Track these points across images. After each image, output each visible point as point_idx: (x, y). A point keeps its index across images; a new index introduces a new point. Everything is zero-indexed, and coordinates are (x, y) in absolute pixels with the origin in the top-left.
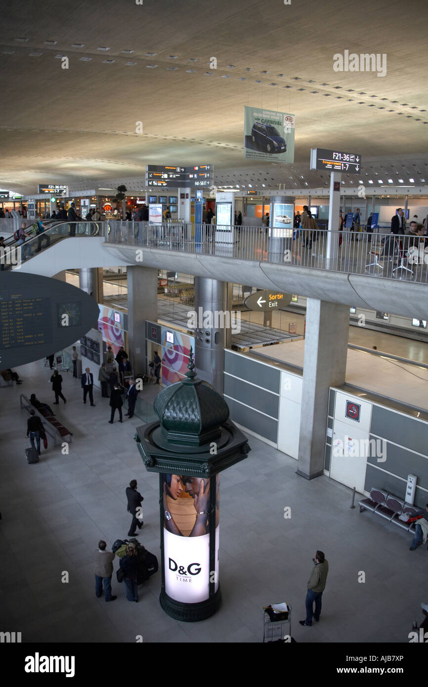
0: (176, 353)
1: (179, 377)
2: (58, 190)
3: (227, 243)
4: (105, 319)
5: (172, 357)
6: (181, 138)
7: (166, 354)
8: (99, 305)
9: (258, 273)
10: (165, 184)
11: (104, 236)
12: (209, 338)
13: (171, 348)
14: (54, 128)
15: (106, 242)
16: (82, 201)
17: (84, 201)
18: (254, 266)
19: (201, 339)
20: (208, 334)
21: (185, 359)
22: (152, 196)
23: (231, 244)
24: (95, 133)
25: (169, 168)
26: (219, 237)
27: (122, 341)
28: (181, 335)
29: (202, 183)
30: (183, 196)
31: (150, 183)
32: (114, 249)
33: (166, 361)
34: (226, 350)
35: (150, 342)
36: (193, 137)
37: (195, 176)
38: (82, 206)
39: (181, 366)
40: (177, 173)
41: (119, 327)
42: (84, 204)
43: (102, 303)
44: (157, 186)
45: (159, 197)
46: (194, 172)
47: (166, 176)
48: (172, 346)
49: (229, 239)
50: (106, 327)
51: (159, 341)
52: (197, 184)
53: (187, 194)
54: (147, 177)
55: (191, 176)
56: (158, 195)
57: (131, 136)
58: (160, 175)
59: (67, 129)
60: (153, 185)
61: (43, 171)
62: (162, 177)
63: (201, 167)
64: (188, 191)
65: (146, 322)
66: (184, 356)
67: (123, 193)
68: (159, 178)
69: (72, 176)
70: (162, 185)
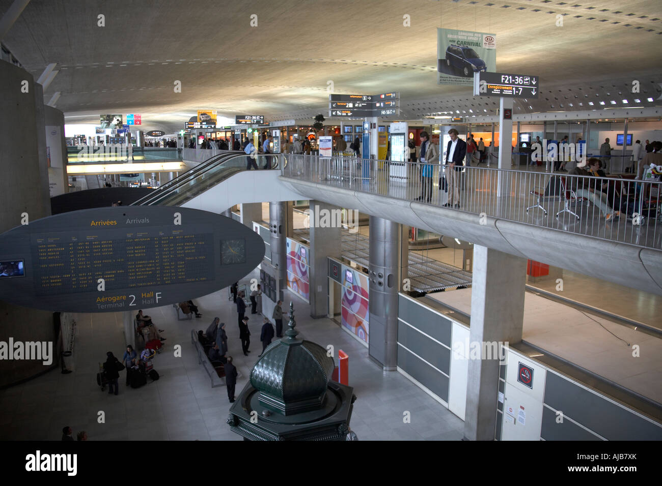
0: (355, 294)
1: (357, 319)
2: (255, 121)
3: (400, 178)
4: (293, 253)
5: (351, 297)
6: (391, 64)
7: (345, 294)
8: (287, 238)
9: (411, 214)
10: (349, 114)
11: (280, 169)
12: (382, 280)
13: (350, 288)
14: (261, 58)
15: (282, 176)
16: (274, 131)
17: (276, 132)
18: (406, 207)
19: (374, 282)
20: (380, 276)
21: (363, 302)
22: (347, 126)
23: (405, 178)
24: (303, 62)
25: (354, 97)
26: (393, 171)
27: (307, 277)
28: (359, 275)
29: (388, 112)
30: (372, 126)
31: (334, 113)
32: (289, 182)
33: (346, 301)
34: (400, 294)
35: (332, 281)
36: (404, 63)
37: (382, 104)
38: (274, 137)
39: (359, 307)
40: (364, 102)
41: (305, 262)
42: (276, 135)
43: (292, 237)
44: (342, 116)
45: (355, 126)
46: (380, 100)
47: (351, 105)
48: (351, 285)
49: (403, 173)
50: (293, 261)
51: (339, 280)
52: (383, 112)
53: (375, 124)
54: (330, 107)
55: (378, 105)
56: (353, 124)
57: (340, 63)
58: (345, 104)
59: (273, 59)
60: (336, 115)
61: (263, 100)
62: (347, 107)
63: (387, 95)
64: (375, 120)
65: (328, 259)
66: (362, 298)
67: (321, 122)
68: (344, 107)
69: (292, 105)
70: (347, 116)
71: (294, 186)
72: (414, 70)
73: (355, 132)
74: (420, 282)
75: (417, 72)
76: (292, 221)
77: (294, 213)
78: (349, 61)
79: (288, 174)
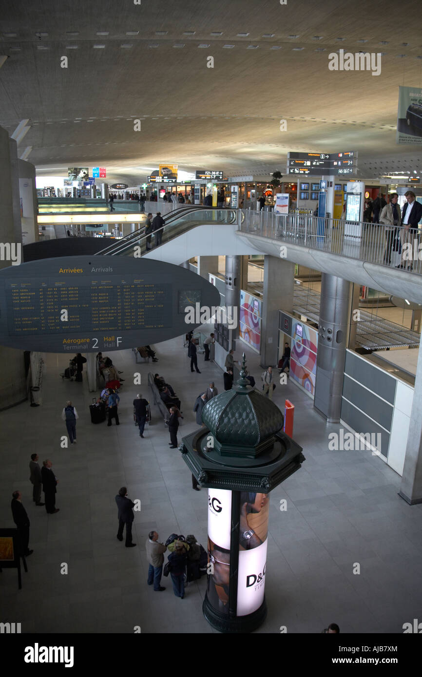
0: (304, 347)
1: (304, 372)
2: (215, 176)
3: (355, 237)
4: (246, 305)
5: (300, 350)
6: (350, 122)
7: (294, 347)
8: (241, 290)
9: (364, 274)
10: (307, 172)
11: (238, 224)
12: (331, 336)
13: (300, 341)
14: (221, 115)
15: (239, 231)
16: (232, 187)
17: (234, 188)
18: (359, 266)
19: (323, 337)
20: (329, 332)
21: (311, 355)
22: (304, 183)
23: (359, 238)
24: (262, 119)
25: (312, 155)
26: (348, 230)
27: (259, 329)
28: (309, 330)
29: (345, 171)
30: (329, 184)
31: (292, 171)
32: (244, 238)
33: (294, 353)
34: (347, 350)
35: (282, 333)
36: (363, 121)
37: (339, 163)
38: (233, 193)
39: (307, 360)
40: (322, 160)
41: (257, 314)
42: (234, 190)
43: (246, 290)
44: (299, 173)
45: (312, 184)
46: (337, 160)
47: (309, 163)
48: (301, 339)
49: (357, 232)
50: (246, 313)
51: (290, 333)
52: (340, 171)
53: (331, 182)
54: (288, 164)
55: (335, 163)
56: (310, 182)
57: (299, 120)
58: (303, 162)
59: (234, 115)
60: (294, 172)
61: (222, 156)
62: (305, 165)
63: (345, 154)
64: (332, 178)
65: (280, 312)
66: (310, 352)
67: (278, 179)
68: (301, 166)
69: (250, 160)
70: (304, 173)
71: (250, 241)
72: (374, 129)
73: (312, 190)
74: (368, 339)
75: (376, 131)
76: (247, 274)
77: (249, 266)
78: (308, 118)
79: (245, 229)
